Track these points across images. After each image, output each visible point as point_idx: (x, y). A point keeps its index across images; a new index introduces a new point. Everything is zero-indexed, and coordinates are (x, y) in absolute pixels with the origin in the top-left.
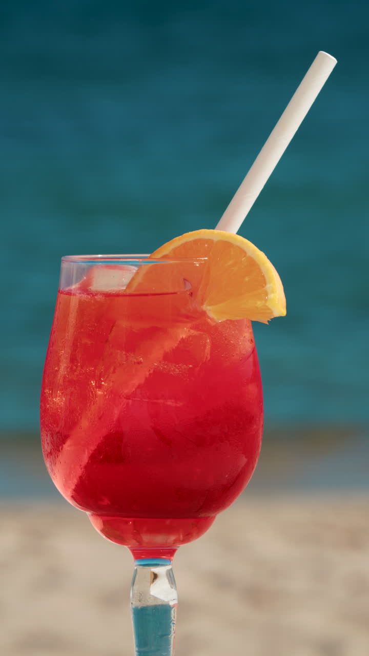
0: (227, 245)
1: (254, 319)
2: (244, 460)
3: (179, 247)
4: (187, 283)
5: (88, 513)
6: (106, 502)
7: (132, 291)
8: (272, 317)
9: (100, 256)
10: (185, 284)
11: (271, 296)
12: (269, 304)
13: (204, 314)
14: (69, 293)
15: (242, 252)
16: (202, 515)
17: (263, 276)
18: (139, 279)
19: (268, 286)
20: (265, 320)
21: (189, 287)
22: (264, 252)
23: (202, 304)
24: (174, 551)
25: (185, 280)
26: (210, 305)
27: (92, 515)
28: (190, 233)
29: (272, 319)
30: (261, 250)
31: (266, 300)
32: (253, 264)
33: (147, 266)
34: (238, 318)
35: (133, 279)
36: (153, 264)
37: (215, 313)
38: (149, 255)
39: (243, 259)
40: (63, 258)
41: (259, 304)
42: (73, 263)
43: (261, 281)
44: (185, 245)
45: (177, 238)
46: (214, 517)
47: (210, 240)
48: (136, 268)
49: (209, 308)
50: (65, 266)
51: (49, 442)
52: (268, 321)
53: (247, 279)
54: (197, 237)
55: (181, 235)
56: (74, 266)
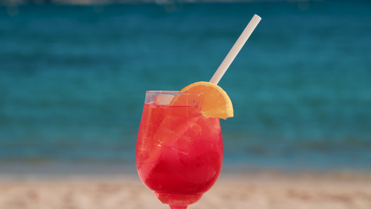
0: (211, 88)
1: (220, 118)
2: (215, 173)
3: (192, 88)
4: (195, 103)
5: (153, 191)
6: (160, 186)
7: (172, 105)
8: (228, 117)
9: (161, 91)
10: (194, 103)
11: (228, 109)
12: (226, 112)
13: (201, 115)
14: (148, 105)
15: (217, 91)
16: (198, 194)
17: (225, 101)
18: (176, 100)
19: (227, 105)
20: (225, 118)
21: (195, 104)
22: (225, 91)
23: (201, 111)
24: (186, 207)
25: (194, 101)
26: (204, 111)
27: (155, 192)
28: (197, 83)
29: (228, 118)
30: (224, 90)
31: (226, 110)
32: (221, 96)
33: (179, 95)
34: (214, 117)
35: (173, 100)
36: (181, 95)
37: (206, 114)
38: (179, 91)
39: (217, 94)
40: (146, 92)
41: (223, 112)
42: (150, 94)
43: (224, 103)
44: (195, 87)
45: (191, 84)
46: (202, 195)
47: (204, 86)
48: (174, 96)
49: (203, 112)
50: (147, 95)
51: (139, 163)
52: (226, 119)
53: (219, 102)
54: (199, 85)
55: (193, 83)
56: (151, 94)
